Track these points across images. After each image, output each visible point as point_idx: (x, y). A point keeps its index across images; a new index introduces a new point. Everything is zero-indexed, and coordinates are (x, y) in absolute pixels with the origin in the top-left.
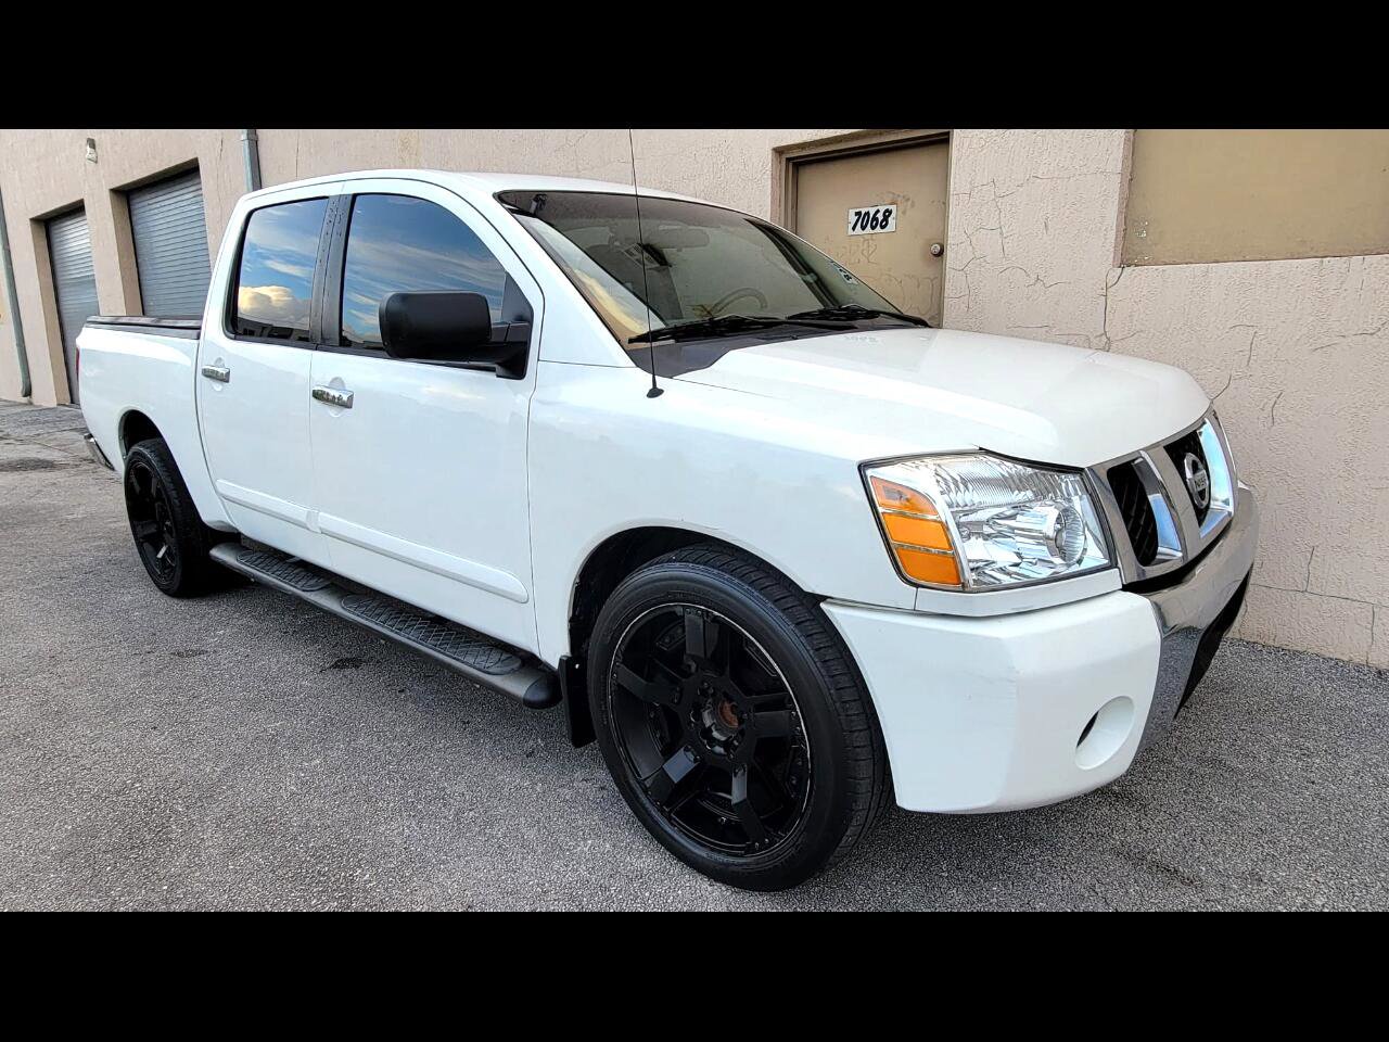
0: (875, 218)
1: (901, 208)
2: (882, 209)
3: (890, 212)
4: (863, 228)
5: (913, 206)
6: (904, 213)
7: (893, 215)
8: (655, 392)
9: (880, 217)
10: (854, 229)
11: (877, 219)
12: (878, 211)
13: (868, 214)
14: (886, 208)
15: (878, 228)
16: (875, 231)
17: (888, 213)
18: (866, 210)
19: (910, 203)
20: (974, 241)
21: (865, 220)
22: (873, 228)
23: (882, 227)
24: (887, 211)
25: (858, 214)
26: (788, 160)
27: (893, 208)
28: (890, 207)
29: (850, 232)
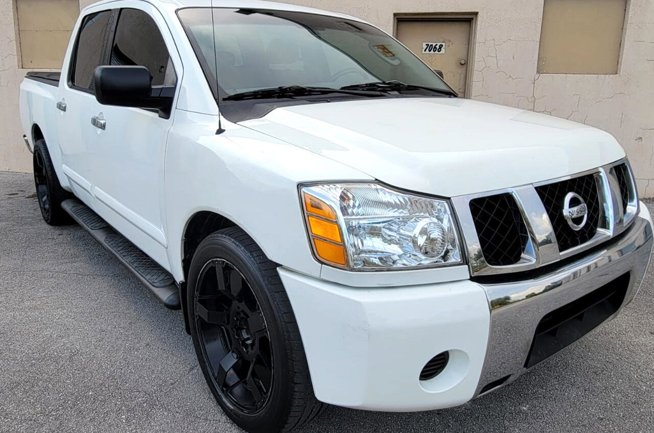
0: (435, 47)
1: (447, 45)
2: (439, 44)
3: (442, 46)
4: (430, 51)
5: (452, 44)
6: (448, 46)
7: (444, 46)
8: (220, 131)
9: (438, 47)
10: (425, 51)
11: (436, 48)
12: (437, 45)
13: (432, 45)
14: (441, 44)
15: (437, 52)
16: (435, 53)
17: (441, 46)
18: (431, 44)
19: (451, 43)
20: (486, 61)
21: (430, 48)
22: (434, 51)
23: (439, 51)
24: (441, 45)
25: (427, 45)
26: (397, 18)
27: (444, 44)
28: (442, 44)
29: (423, 52)
